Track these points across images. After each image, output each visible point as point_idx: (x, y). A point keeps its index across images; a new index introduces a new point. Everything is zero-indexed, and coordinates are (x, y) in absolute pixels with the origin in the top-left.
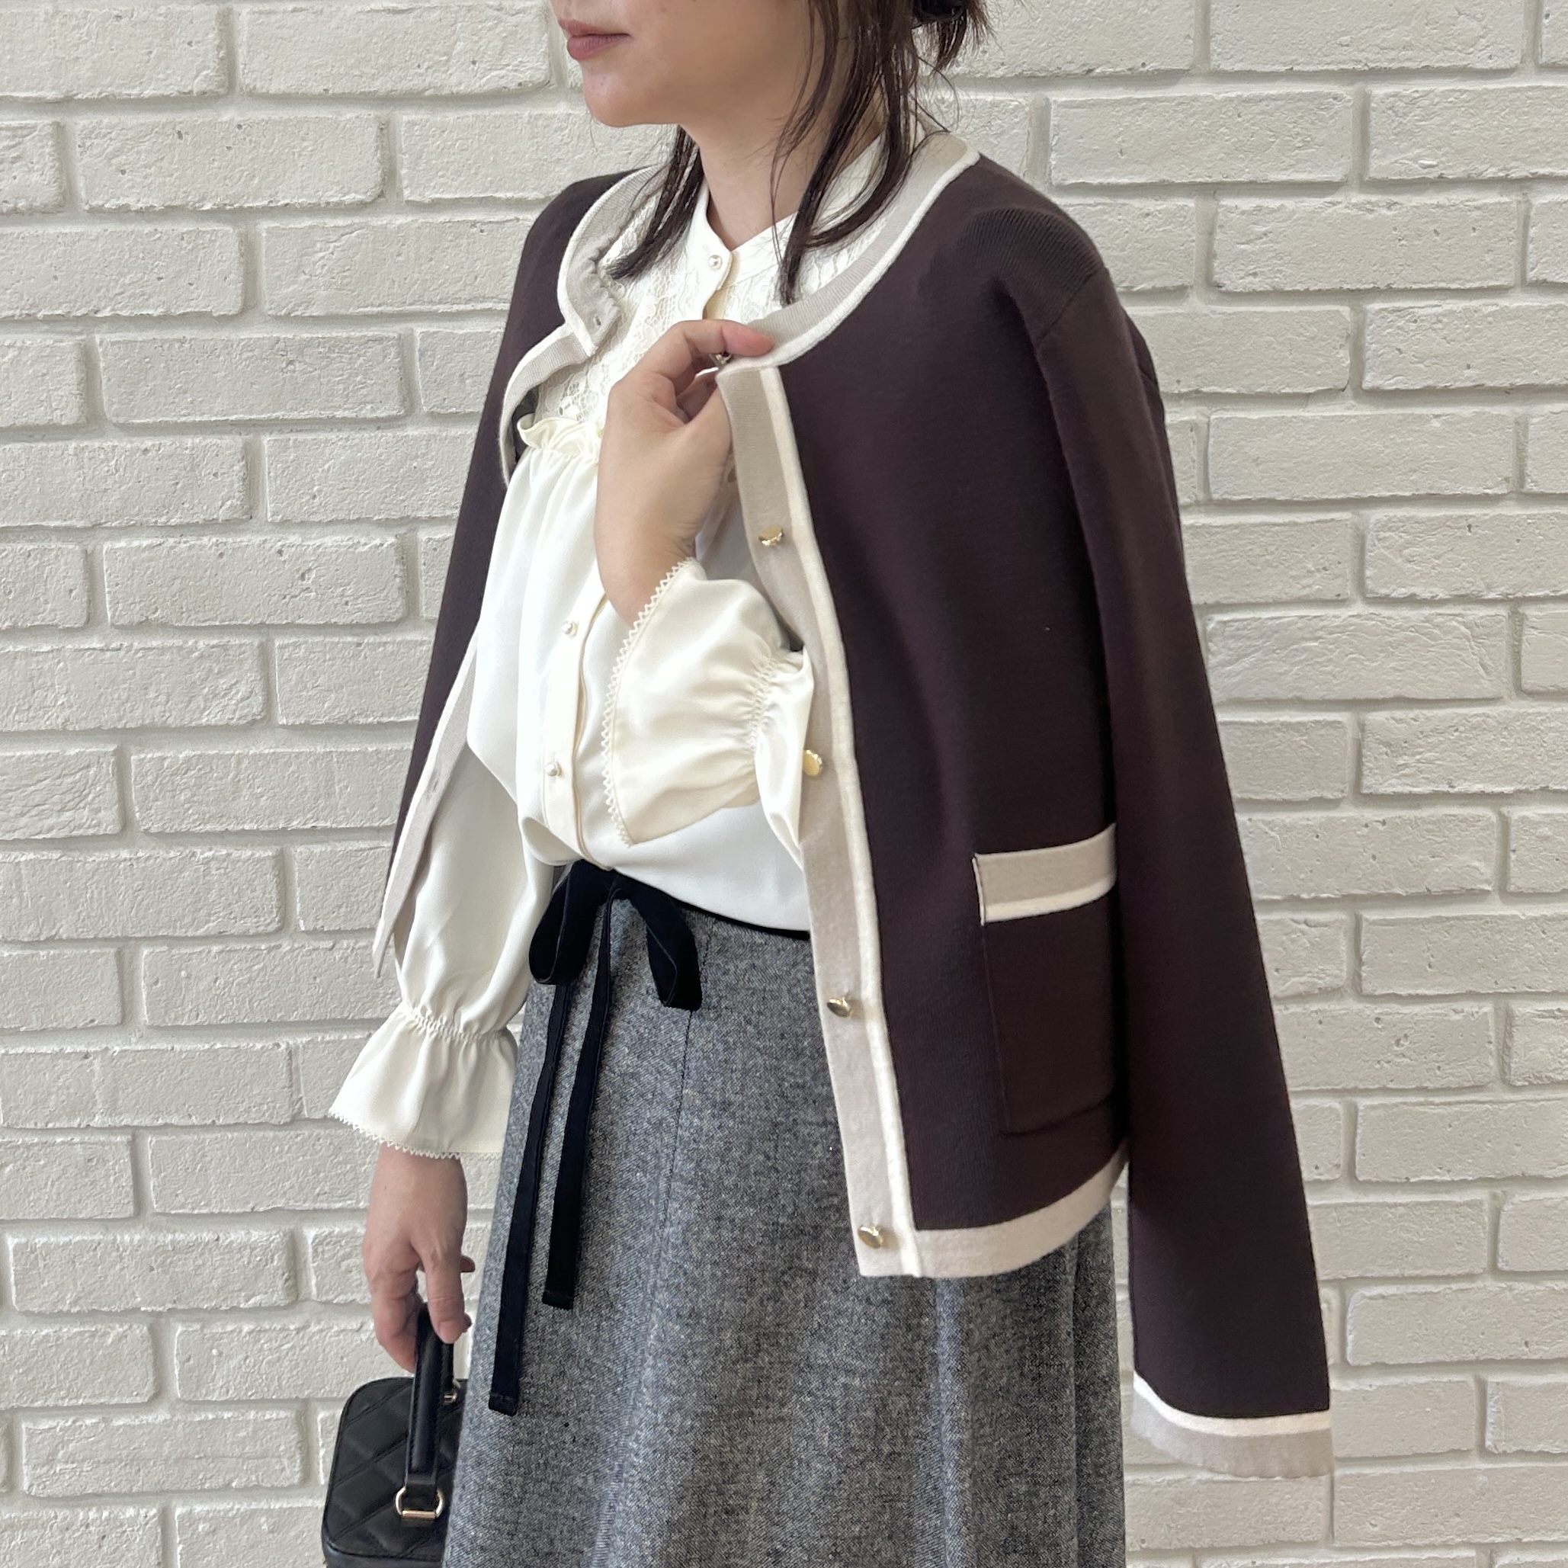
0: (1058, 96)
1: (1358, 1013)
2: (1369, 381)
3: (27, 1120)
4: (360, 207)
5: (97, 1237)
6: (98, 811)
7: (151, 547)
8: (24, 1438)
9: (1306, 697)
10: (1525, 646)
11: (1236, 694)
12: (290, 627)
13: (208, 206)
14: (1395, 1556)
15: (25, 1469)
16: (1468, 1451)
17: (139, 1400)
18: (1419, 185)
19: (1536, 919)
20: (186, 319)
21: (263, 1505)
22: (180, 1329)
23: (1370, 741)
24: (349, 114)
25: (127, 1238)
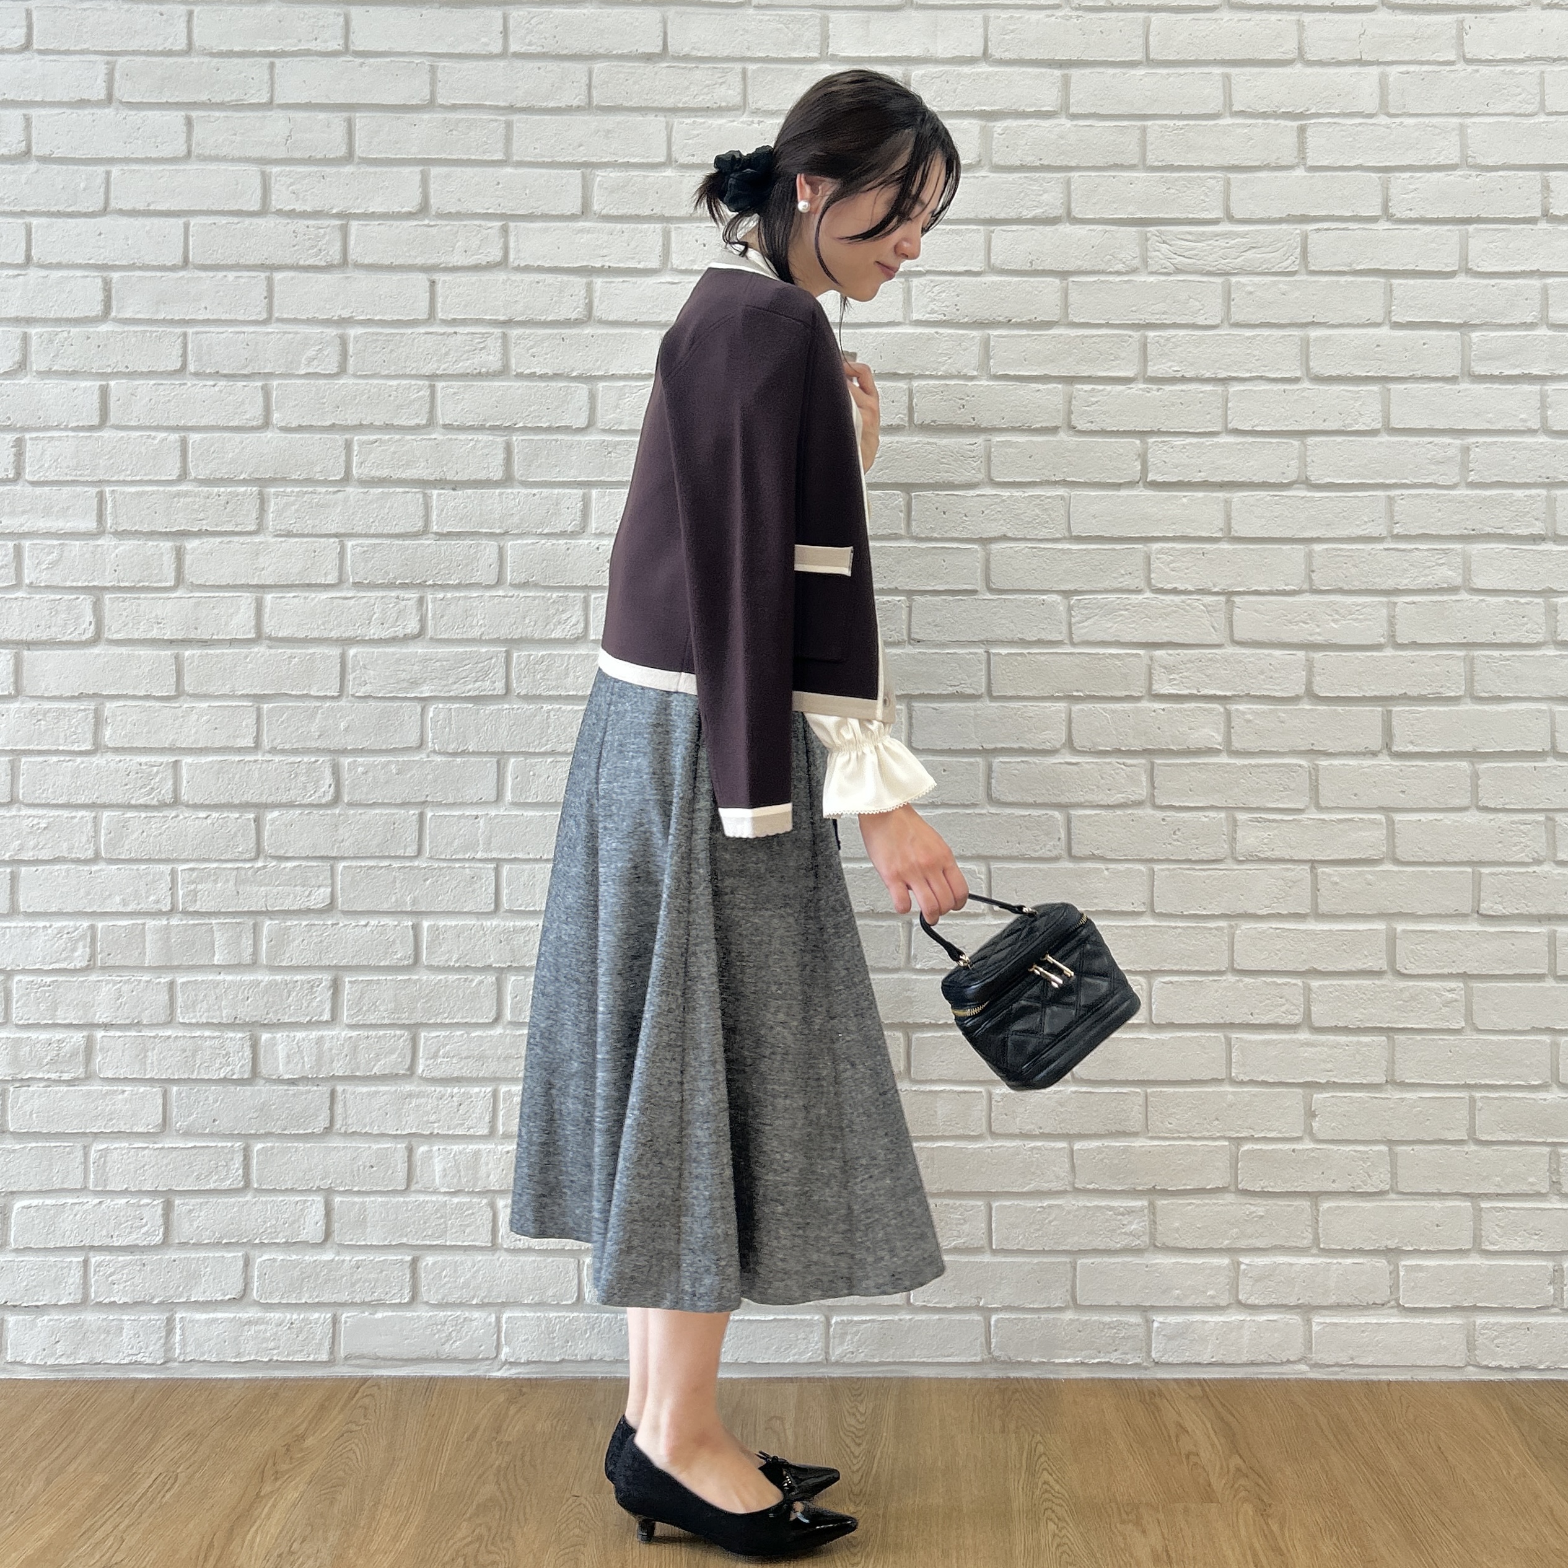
0: (994, 332)
1: (1153, 816)
2: (1151, 477)
3: (441, 853)
5: (473, 922)
6: (494, 682)
7: (533, 544)
8: (422, 1041)
9: (1122, 640)
10: (1234, 617)
11: (1086, 638)
13: (574, 374)
14: (1182, 1143)
15: (421, 1061)
16: (1223, 1080)
17: (487, 1021)
18: (1172, 380)
19: (1245, 766)
20: (558, 429)
22: (513, 978)
23: (1156, 666)
24: (646, 331)
25: (489, 923)
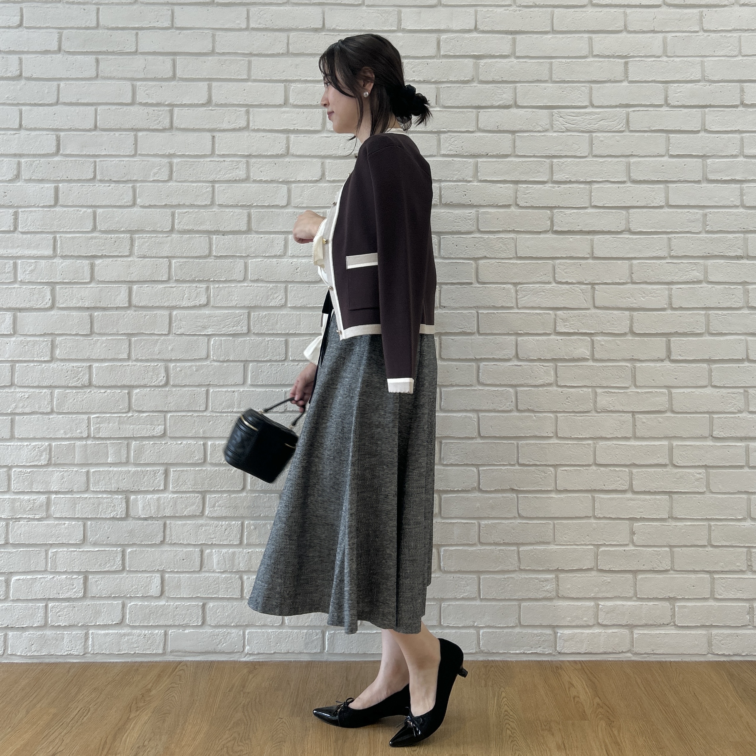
0: (480, 160)
1: (557, 390)
2: (555, 228)
3: (217, 409)
4: (317, 181)
6: (242, 327)
7: (261, 261)
8: (208, 499)
9: (542, 306)
10: (595, 295)
11: (524, 306)
12: (292, 282)
13: (281, 180)
14: (571, 547)
15: (207, 509)
16: (591, 517)
17: (239, 489)
18: (565, 182)
19: (601, 366)
20: (273, 206)
21: (269, 522)
23: (558, 319)
24: (315, 160)
